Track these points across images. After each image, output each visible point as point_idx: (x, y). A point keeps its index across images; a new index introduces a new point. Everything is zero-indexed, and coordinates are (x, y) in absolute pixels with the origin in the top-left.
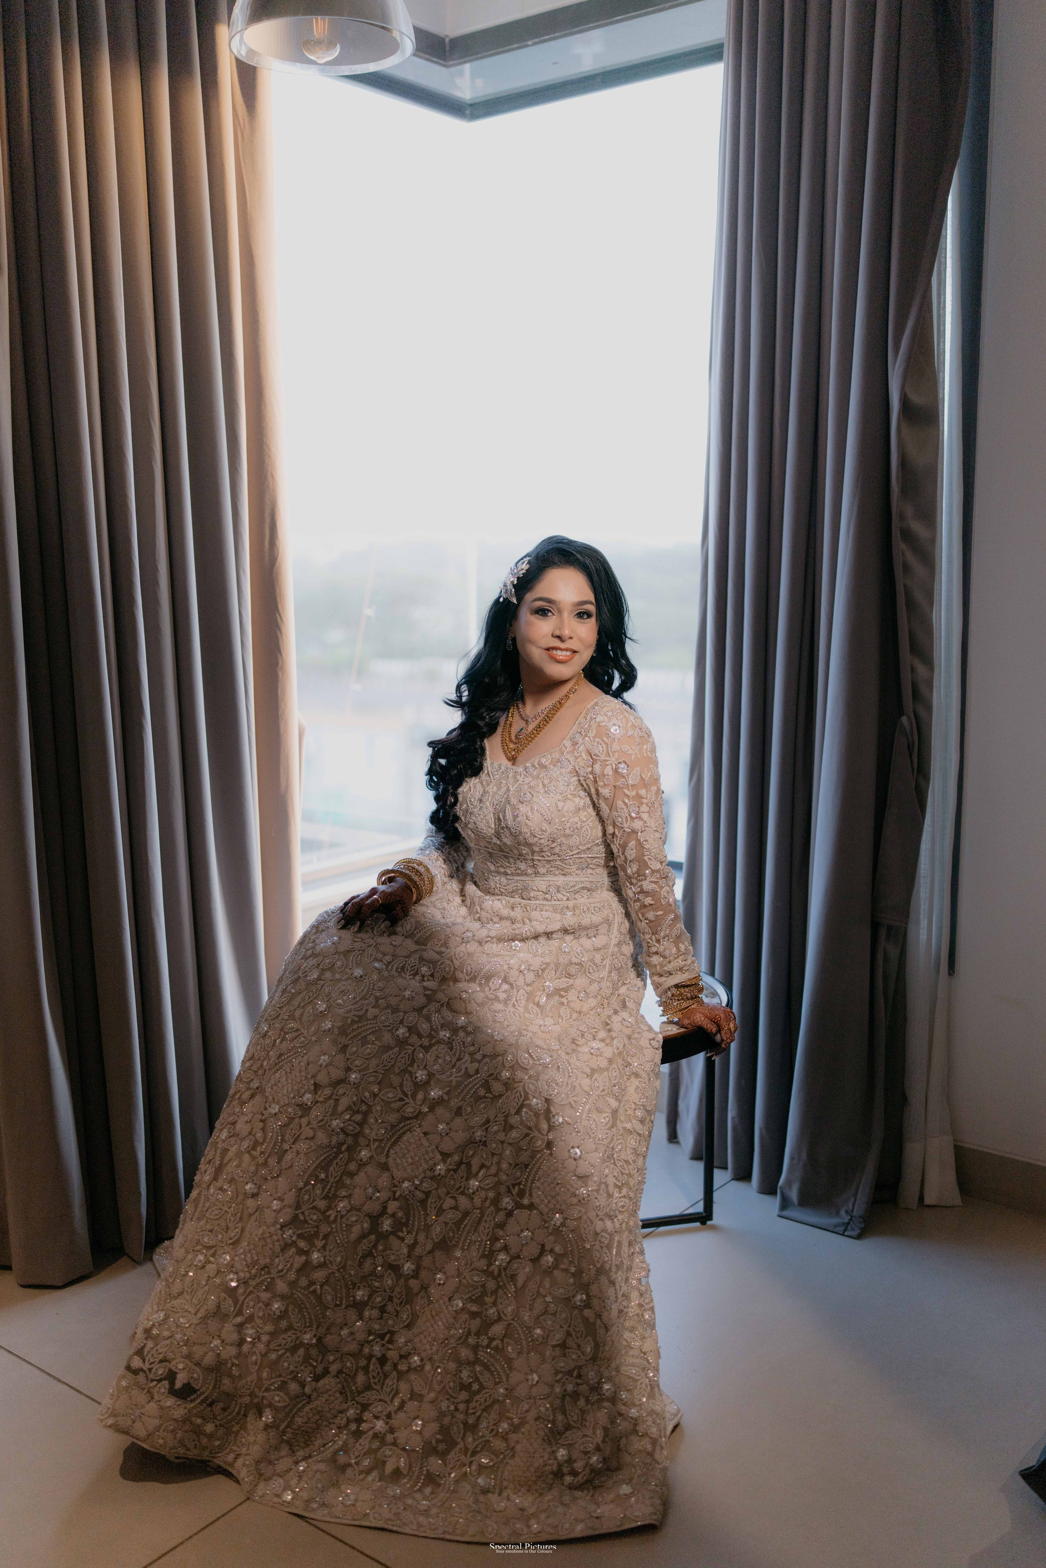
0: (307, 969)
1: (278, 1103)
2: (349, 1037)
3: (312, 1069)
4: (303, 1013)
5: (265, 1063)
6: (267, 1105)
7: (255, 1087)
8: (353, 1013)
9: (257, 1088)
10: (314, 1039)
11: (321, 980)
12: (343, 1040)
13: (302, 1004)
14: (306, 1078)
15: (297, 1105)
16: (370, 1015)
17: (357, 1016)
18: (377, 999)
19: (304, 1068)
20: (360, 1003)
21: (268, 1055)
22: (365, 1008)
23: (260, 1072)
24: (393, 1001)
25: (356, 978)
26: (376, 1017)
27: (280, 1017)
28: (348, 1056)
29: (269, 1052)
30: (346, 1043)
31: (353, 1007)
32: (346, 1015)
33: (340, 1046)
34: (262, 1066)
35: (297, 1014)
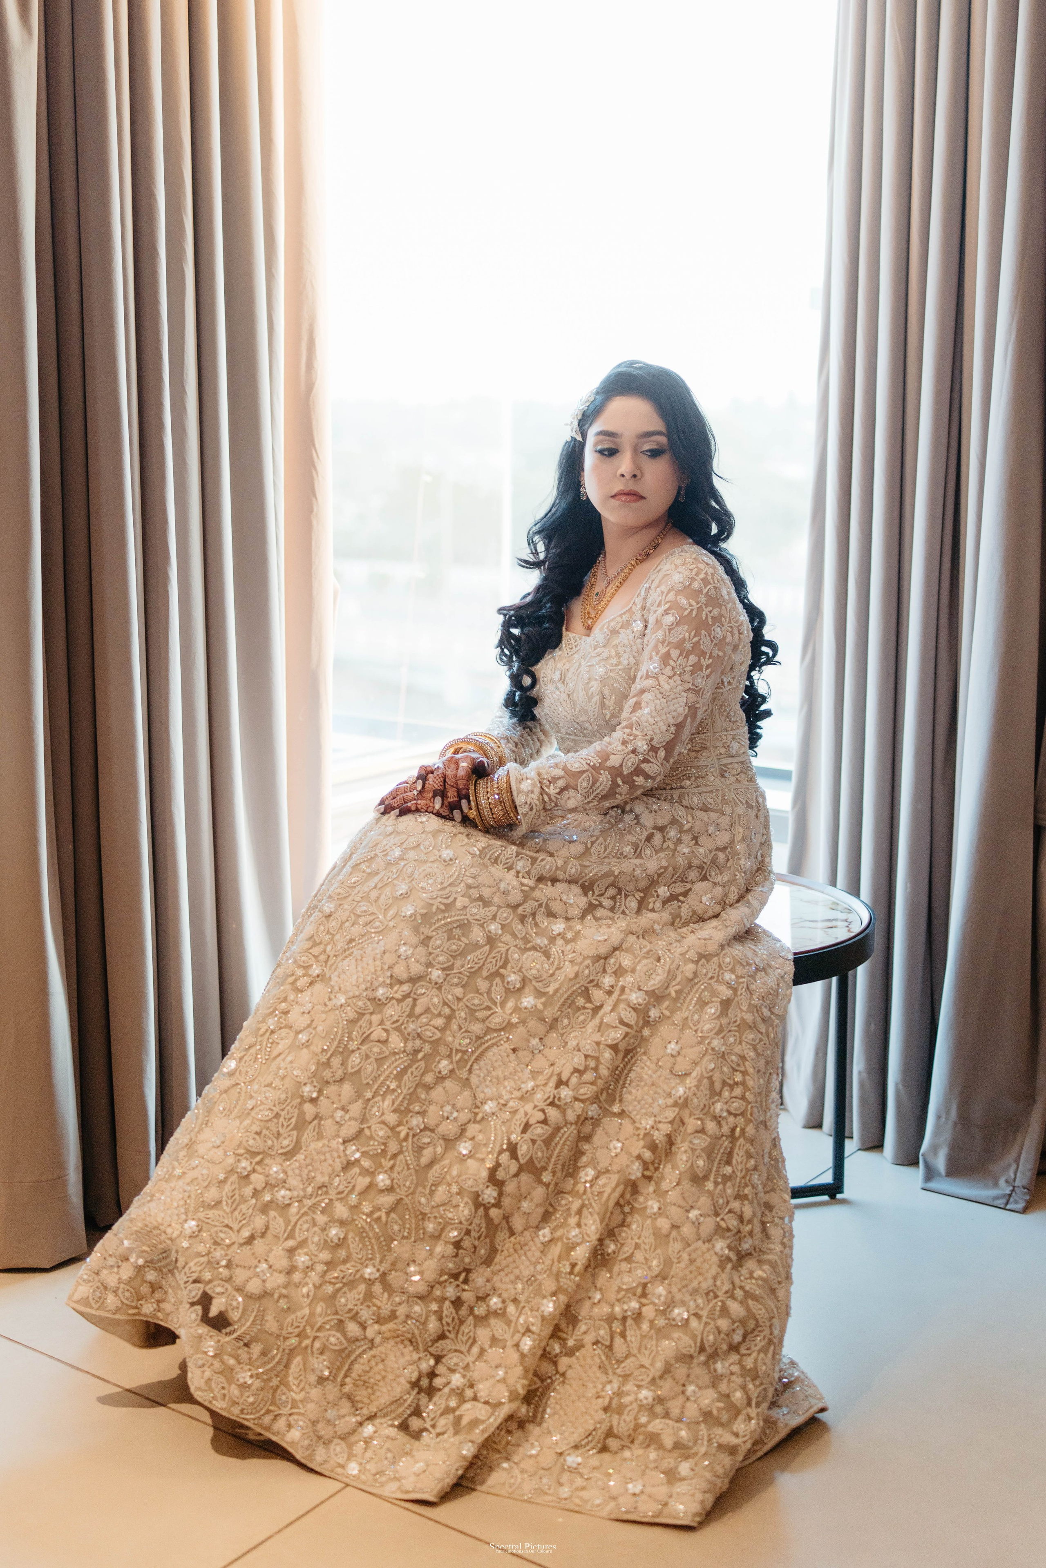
0: (387, 847)
1: (345, 993)
2: (433, 928)
3: (389, 959)
4: (380, 895)
5: (329, 948)
6: (332, 996)
7: (315, 974)
8: (440, 900)
9: (318, 976)
10: (391, 924)
11: (403, 859)
12: (426, 930)
13: (379, 886)
14: (382, 969)
15: (369, 999)
16: (458, 905)
17: (444, 904)
18: (469, 887)
19: (379, 956)
20: (447, 891)
21: (332, 939)
22: (453, 896)
23: (323, 957)
24: (486, 892)
25: (445, 861)
26: (465, 907)
27: (350, 898)
28: (430, 950)
29: (333, 935)
30: (430, 935)
31: (440, 893)
32: (431, 902)
33: (422, 937)
34: (325, 951)
35: (374, 894)
